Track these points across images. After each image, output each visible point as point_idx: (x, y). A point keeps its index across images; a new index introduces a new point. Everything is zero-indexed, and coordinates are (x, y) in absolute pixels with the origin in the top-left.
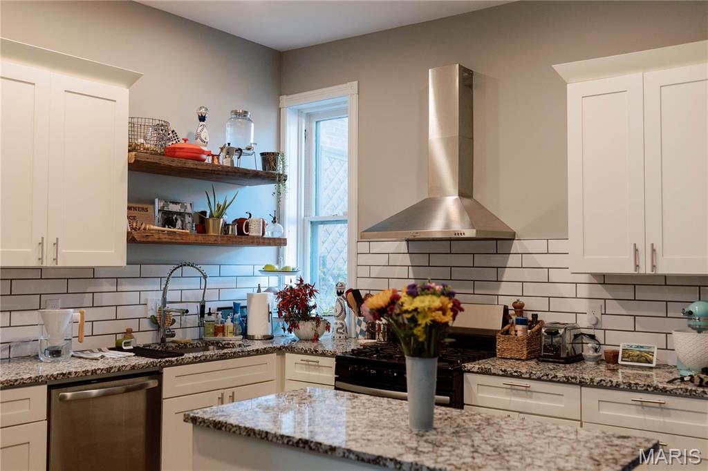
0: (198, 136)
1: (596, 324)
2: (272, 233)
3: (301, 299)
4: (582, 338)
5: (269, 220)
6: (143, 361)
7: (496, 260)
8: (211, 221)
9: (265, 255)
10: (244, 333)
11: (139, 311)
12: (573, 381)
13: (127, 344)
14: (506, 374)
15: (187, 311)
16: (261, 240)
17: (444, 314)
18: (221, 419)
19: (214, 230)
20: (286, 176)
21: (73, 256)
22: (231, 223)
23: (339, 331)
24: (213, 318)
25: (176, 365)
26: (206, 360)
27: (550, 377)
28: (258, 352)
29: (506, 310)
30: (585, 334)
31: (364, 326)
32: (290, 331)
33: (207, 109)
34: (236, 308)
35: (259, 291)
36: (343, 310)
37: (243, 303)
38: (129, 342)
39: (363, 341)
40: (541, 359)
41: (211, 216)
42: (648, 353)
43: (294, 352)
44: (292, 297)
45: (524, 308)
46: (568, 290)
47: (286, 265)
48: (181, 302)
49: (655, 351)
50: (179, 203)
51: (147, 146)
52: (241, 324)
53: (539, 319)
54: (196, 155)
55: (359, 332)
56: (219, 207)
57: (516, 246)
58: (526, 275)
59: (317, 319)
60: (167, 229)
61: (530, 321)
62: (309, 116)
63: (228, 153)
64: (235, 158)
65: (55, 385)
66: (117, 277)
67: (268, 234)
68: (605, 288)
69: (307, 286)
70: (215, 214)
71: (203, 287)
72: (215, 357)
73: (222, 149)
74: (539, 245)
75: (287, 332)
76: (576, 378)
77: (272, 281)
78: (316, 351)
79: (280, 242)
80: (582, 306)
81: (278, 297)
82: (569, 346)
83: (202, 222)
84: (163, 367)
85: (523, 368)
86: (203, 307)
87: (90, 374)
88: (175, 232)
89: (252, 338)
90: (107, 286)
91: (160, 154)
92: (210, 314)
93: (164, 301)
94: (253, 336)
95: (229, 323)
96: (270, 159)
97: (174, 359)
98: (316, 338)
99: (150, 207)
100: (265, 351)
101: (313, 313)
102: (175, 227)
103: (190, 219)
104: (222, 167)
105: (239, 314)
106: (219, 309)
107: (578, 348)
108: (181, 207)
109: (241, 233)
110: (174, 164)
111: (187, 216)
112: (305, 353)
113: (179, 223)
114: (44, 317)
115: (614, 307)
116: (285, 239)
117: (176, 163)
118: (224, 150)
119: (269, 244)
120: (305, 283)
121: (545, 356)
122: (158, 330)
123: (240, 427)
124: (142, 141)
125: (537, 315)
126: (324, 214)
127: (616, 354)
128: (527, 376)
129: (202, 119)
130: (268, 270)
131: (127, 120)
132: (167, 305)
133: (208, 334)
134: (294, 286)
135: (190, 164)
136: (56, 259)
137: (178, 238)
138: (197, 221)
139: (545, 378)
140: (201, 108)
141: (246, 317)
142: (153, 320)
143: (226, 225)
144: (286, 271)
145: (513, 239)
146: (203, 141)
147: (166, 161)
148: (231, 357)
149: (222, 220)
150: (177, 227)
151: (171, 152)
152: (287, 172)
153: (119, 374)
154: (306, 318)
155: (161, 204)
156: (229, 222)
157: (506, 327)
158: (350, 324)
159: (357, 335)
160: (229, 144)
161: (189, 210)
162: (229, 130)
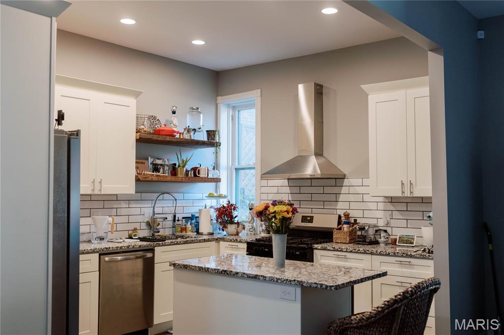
0: (171, 123)
1: (387, 224)
2: (213, 176)
3: (229, 212)
4: (380, 232)
5: (211, 168)
6: (145, 243)
7: (335, 190)
8: (179, 169)
9: (209, 187)
10: (198, 232)
11: (140, 219)
12: (368, 252)
13: (135, 235)
14: (334, 250)
15: (166, 218)
16: (206, 179)
17: (288, 214)
18: (187, 264)
19: (181, 174)
20: (220, 143)
21: (109, 188)
22: (190, 169)
23: (251, 230)
24: (180, 222)
25: (162, 246)
26: (177, 244)
27: (356, 250)
28: (205, 241)
29: (340, 217)
30: (382, 230)
31: (264, 227)
32: (223, 230)
33: (176, 107)
34: (192, 218)
35: (206, 208)
36: (253, 218)
37: (197, 215)
38: (136, 235)
39: (264, 235)
40: (356, 242)
41: (179, 166)
42: (412, 239)
43: (225, 241)
44: (223, 211)
45: (350, 216)
46: (373, 206)
47: (221, 193)
48: (163, 214)
49: (415, 237)
50: (161, 159)
51: (145, 129)
52: (196, 226)
53: (357, 222)
54: (171, 134)
55: (261, 230)
56: (183, 161)
57: (346, 182)
58: (351, 198)
59: (238, 223)
60: (155, 173)
61: (352, 223)
62: (234, 108)
63: (188, 132)
64: (192, 133)
65: (103, 253)
66: (129, 200)
67: (210, 176)
68: (392, 205)
69: (232, 205)
70: (181, 165)
71: (174, 205)
72: (182, 242)
73: (185, 129)
74: (358, 181)
75: (221, 231)
76: (369, 251)
77: (213, 203)
78: (237, 240)
79: (217, 180)
80: (380, 214)
81: (216, 211)
82: (372, 237)
83: (174, 170)
84: (154, 247)
85: (344, 247)
86: (175, 216)
87: (119, 248)
88: (159, 175)
89: (202, 234)
90: (124, 205)
91: (152, 134)
92: (178, 220)
93: (154, 214)
94: (202, 233)
95: (189, 226)
96: (211, 134)
97: (160, 243)
98: (237, 234)
99: (146, 161)
100: (209, 240)
101: (236, 220)
102: (159, 172)
103: (167, 168)
104: (185, 139)
105: (195, 220)
106: (183, 218)
107: (377, 237)
108: (163, 161)
109: (195, 175)
110: (159, 139)
111: (165, 166)
112: (231, 241)
113: (161, 170)
114: (94, 220)
115: (396, 215)
116: (220, 179)
117: (160, 138)
118: (186, 130)
119: (211, 182)
120: (231, 203)
121: (358, 241)
122: (151, 229)
123: (196, 266)
124: (143, 127)
125: (356, 220)
126: (243, 164)
127: (395, 240)
128: (345, 250)
129: (174, 113)
130: (211, 196)
131: (135, 116)
132: (155, 215)
133: (177, 231)
134: (225, 205)
135: (168, 139)
136: (100, 190)
137: (162, 178)
138: (171, 169)
139: (354, 251)
140: (173, 107)
141: (198, 222)
142: (148, 224)
143: (187, 171)
144: (220, 196)
145: (344, 178)
146: (174, 125)
147: (155, 137)
148: (190, 243)
149: (185, 169)
150: (160, 172)
151: (157, 132)
152: (221, 141)
153: (133, 249)
154: (232, 223)
155: (152, 160)
156: (189, 169)
157: (340, 226)
158: (257, 227)
159: (260, 232)
160: (189, 126)
161: (167, 163)
162: (188, 117)
